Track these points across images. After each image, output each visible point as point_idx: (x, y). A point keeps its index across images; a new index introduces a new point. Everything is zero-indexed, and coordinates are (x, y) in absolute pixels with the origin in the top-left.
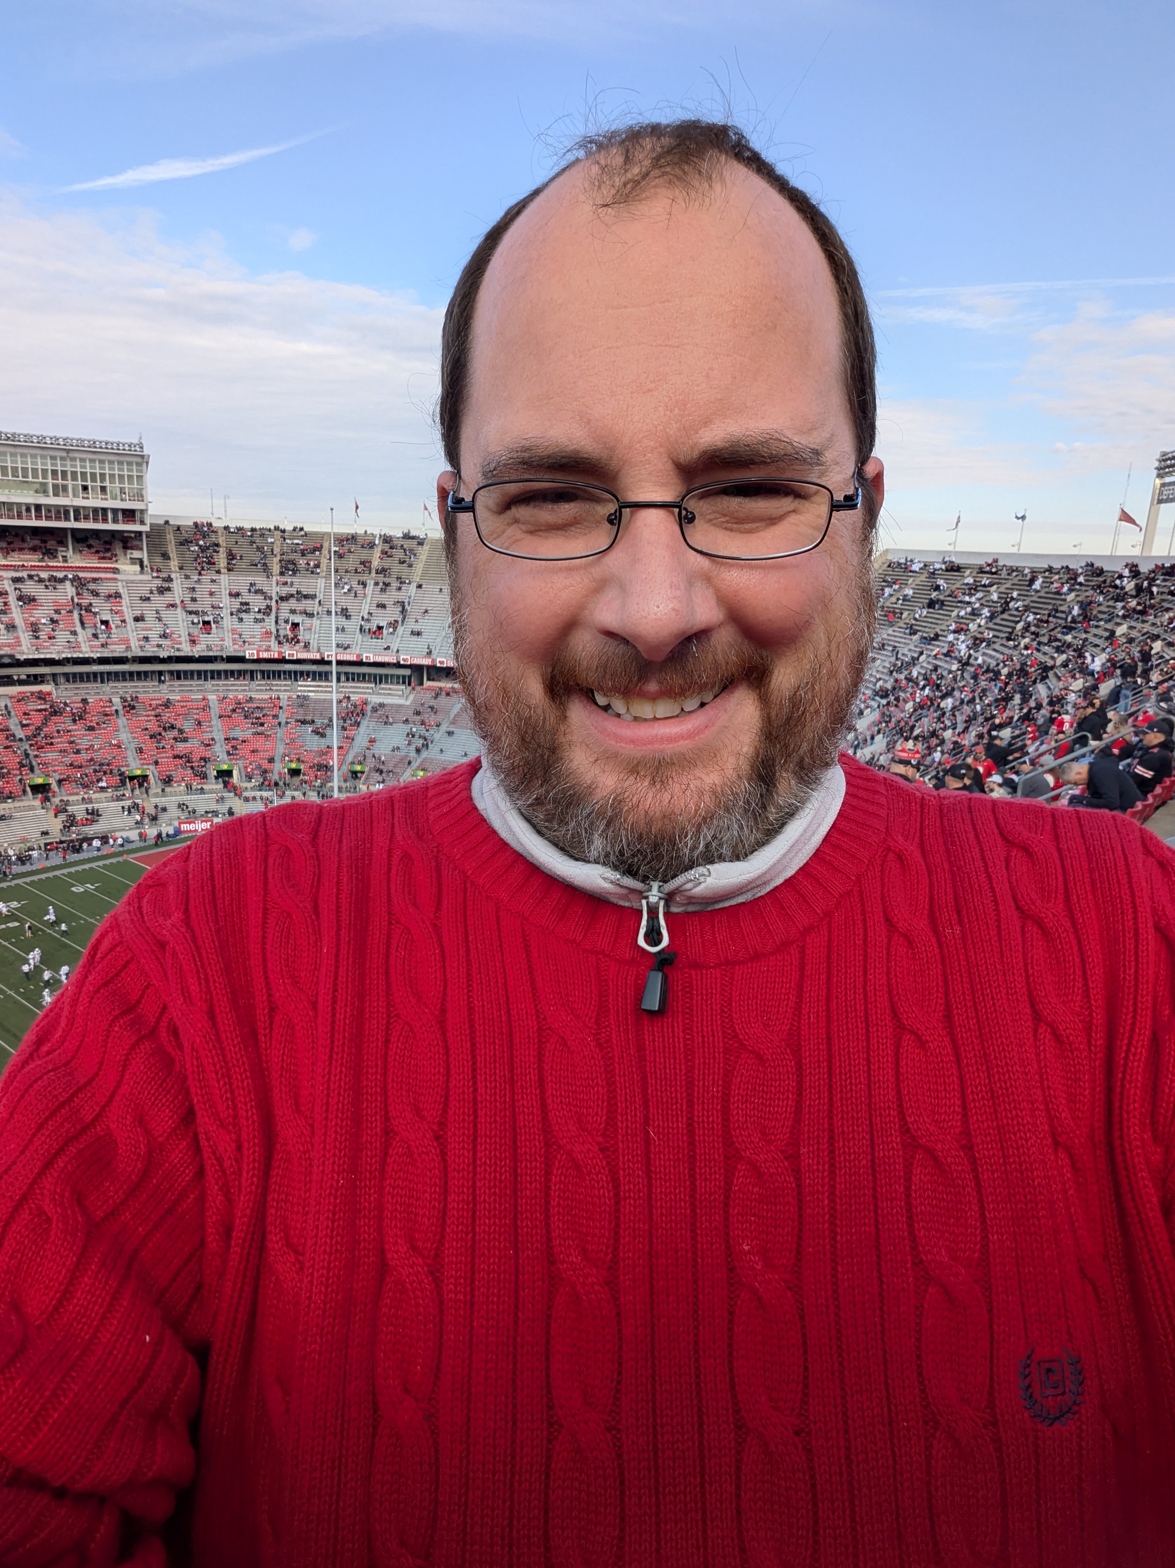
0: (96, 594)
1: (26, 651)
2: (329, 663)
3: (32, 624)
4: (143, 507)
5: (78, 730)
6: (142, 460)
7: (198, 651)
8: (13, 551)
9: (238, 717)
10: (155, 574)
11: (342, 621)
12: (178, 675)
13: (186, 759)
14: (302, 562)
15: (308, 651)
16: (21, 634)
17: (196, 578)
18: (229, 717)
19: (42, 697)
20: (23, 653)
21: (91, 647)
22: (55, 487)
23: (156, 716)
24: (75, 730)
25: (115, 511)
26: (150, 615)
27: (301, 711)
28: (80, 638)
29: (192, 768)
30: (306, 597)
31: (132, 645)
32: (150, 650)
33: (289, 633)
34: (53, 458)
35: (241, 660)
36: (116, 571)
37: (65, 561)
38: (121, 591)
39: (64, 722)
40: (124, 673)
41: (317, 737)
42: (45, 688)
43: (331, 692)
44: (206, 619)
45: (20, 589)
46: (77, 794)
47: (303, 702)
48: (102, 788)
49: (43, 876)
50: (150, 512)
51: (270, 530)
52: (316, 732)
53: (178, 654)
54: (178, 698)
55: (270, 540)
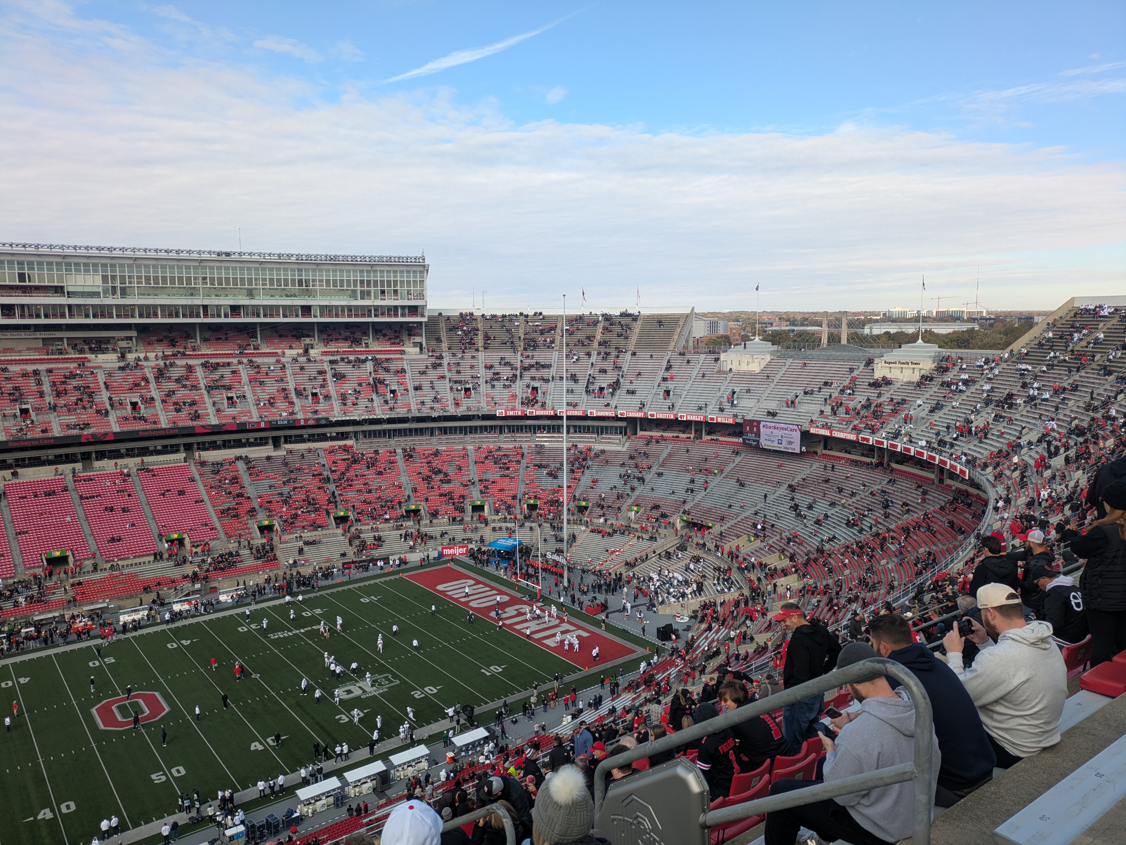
0: (387, 370)
1: (337, 415)
2: (561, 418)
3: (342, 394)
4: (424, 304)
5: (370, 474)
6: (424, 269)
7: (461, 411)
8: (331, 341)
9: (489, 462)
10: (430, 354)
11: (572, 385)
12: (445, 431)
13: (448, 496)
14: (540, 339)
15: (545, 409)
16: (334, 402)
17: (460, 355)
18: (483, 463)
19: (346, 449)
20: (335, 416)
21: (382, 410)
22: (362, 292)
23: (428, 463)
24: (369, 475)
25: (403, 307)
26: (426, 385)
27: (538, 457)
28: (375, 404)
29: (454, 504)
30: (544, 366)
31: (412, 408)
32: (425, 412)
33: (529, 395)
34: (362, 271)
35: (493, 417)
36: (403, 352)
37: (367, 347)
38: (405, 368)
39: (361, 469)
40: (405, 430)
41: (550, 479)
42: (349, 442)
43: (562, 442)
44: (467, 386)
45: (335, 369)
46: (368, 524)
47: (540, 449)
48: (386, 520)
49: (340, 589)
50: (428, 307)
51: (516, 316)
52: (550, 474)
53: (445, 414)
54: (445, 448)
55: (516, 324)
